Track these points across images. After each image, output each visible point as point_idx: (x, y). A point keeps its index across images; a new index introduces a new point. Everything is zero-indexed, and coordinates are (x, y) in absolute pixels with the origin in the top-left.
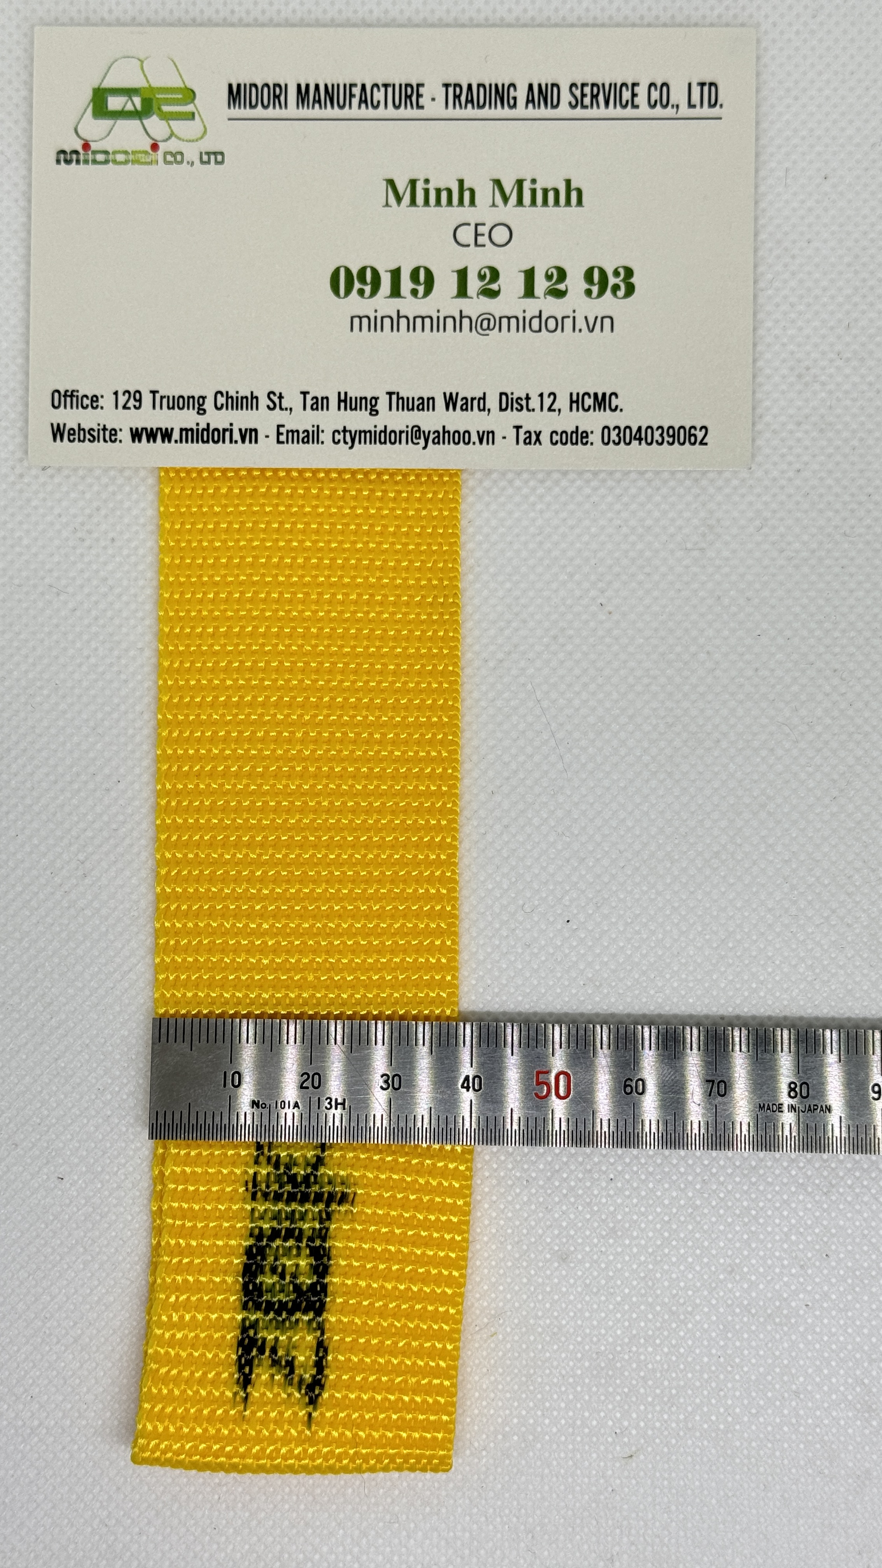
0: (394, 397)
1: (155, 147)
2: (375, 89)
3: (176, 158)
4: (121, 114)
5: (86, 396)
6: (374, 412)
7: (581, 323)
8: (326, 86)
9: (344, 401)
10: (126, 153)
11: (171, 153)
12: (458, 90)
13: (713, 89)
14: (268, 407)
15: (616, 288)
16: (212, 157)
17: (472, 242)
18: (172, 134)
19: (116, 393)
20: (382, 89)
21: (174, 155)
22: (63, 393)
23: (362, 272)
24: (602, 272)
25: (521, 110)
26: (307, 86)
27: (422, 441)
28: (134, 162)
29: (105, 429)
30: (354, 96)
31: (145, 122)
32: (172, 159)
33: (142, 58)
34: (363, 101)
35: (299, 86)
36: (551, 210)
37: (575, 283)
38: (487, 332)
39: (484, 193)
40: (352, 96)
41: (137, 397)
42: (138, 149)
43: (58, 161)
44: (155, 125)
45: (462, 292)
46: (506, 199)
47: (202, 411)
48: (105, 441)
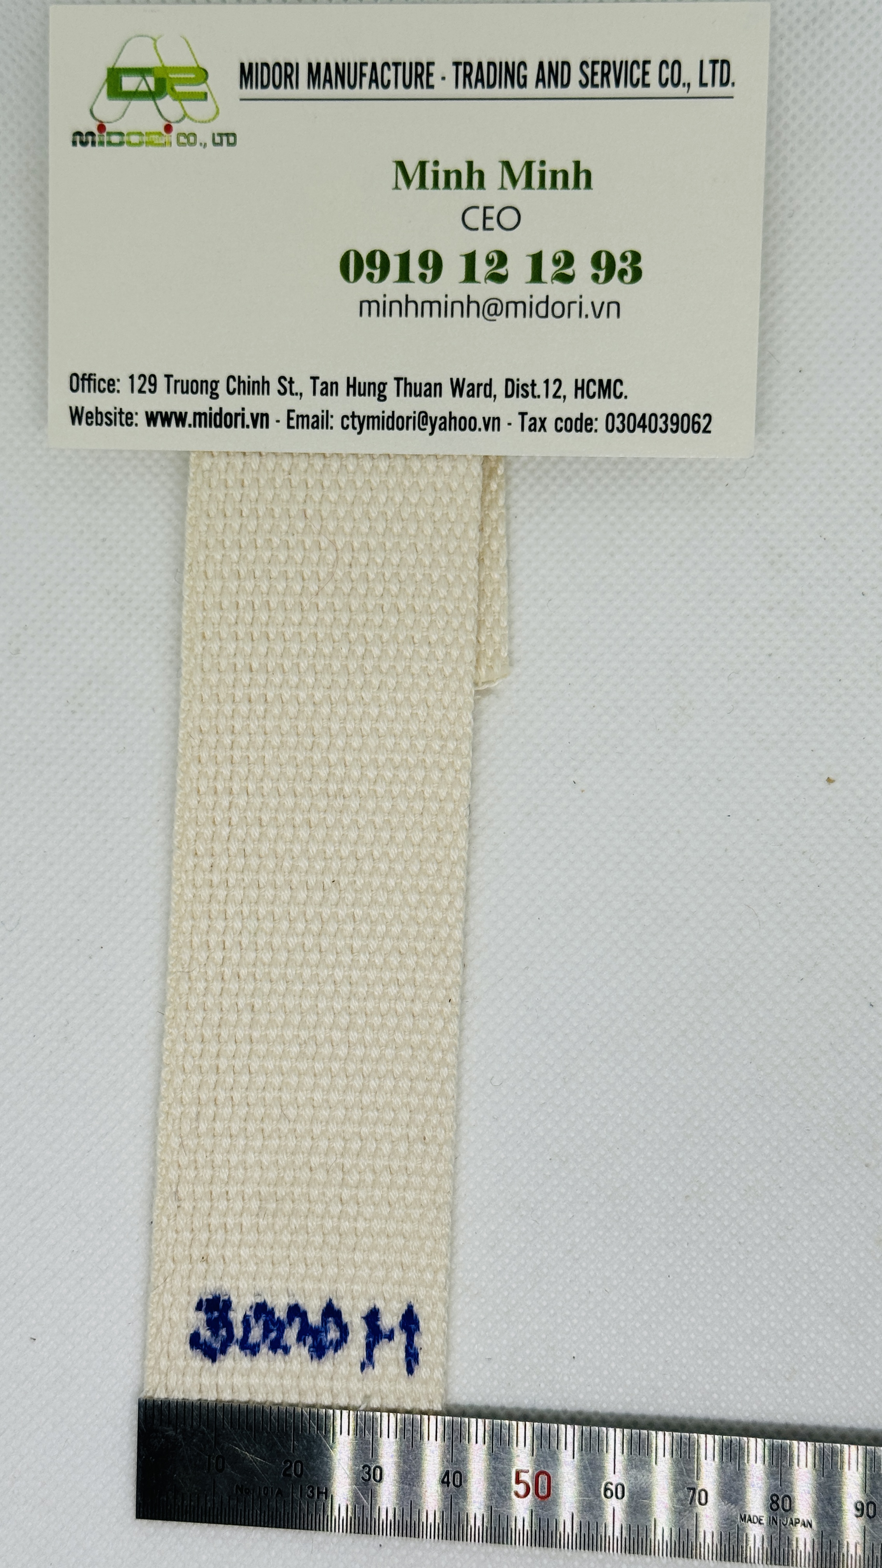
0: (402, 383)
1: (168, 128)
2: (386, 68)
3: (189, 139)
4: (135, 95)
5: (103, 380)
6: (382, 398)
7: (587, 309)
8: (337, 64)
9: (353, 387)
10: (140, 134)
11: (184, 134)
12: (468, 68)
13: (725, 66)
14: (279, 391)
15: (623, 272)
16: (225, 138)
17: (481, 226)
18: (185, 115)
19: (132, 377)
20: (393, 68)
21: (187, 136)
22: (80, 376)
23: (372, 255)
24: (610, 256)
25: (531, 90)
26: (318, 65)
27: (429, 427)
28: (148, 144)
29: (121, 413)
30: (365, 75)
31: (158, 102)
32: (185, 141)
33: (156, 37)
34: (373, 81)
35: (310, 65)
36: (560, 192)
37: (583, 268)
38: (494, 317)
39: (494, 174)
40: (363, 75)
41: (151, 380)
42: (152, 130)
43: (74, 143)
44: (169, 106)
45: (470, 276)
46: (514, 182)
47: (214, 396)
48: (122, 424)
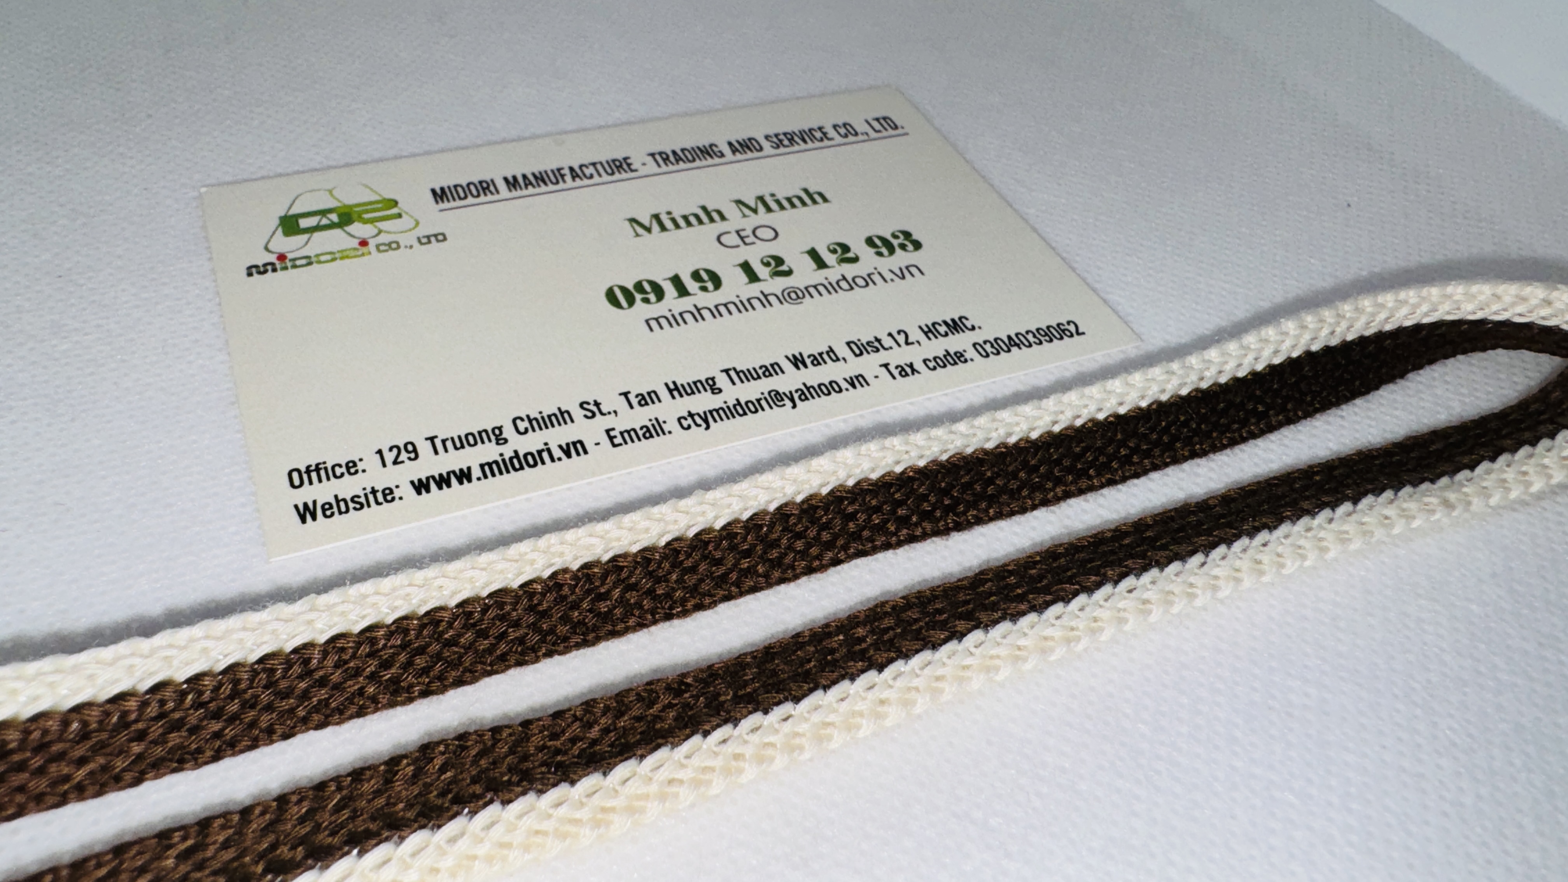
0: (732, 373)
1: (364, 243)
2: (584, 168)
3: (391, 246)
4: (317, 229)
5: (340, 466)
6: (716, 390)
7: (889, 276)
8: (533, 174)
9: (675, 390)
10: (330, 253)
11: (384, 244)
12: (664, 155)
13: (888, 120)
14: (586, 416)
15: (903, 246)
16: (433, 239)
17: (741, 244)
18: (380, 231)
19: (380, 452)
20: (591, 168)
21: (387, 245)
22: (303, 470)
23: (638, 285)
24: (882, 238)
25: (730, 157)
26: (514, 177)
27: (787, 402)
28: (342, 258)
29: (374, 492)
30: (565, 175)
31: (346, 228)
32: (387, 248)
33: (329, 189)
34: (576, 176)
35: (505, 179)
36: (802, 210)
37: (862, 250)
39: (731, 210)
40: (562, 176)
41: (408, 449)
42: (344, 248)
43: (250, 274)
44: (358, 229)
45: (753, 278)
46: (755, 211)
47: (501, 440)
48: (378, 503)
